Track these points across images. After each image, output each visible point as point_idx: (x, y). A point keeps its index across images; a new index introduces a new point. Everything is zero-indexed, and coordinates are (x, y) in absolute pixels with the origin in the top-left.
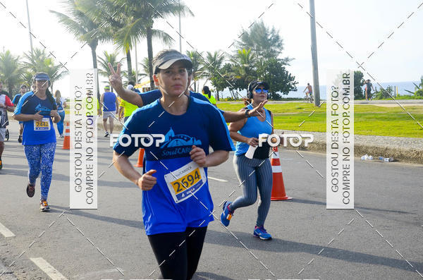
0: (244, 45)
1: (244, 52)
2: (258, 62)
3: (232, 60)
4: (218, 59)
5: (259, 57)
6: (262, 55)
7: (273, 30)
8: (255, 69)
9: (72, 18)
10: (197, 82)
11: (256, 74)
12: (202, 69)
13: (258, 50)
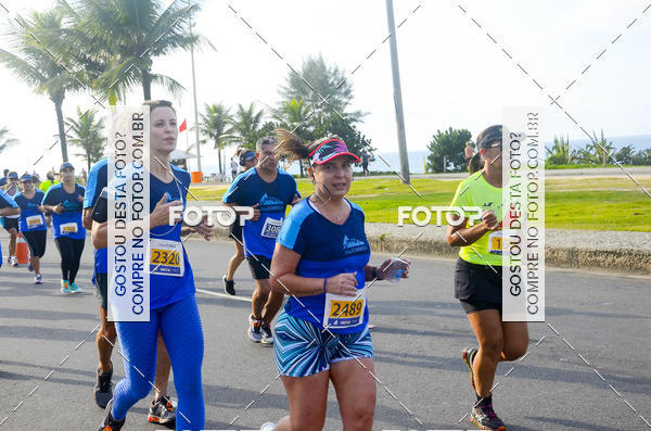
0: (292, 93)
1: (294, 103)
2: (315, 119)
3: (275, 117)
4: (254, 115)
5: (316, 111)
6: (321, 107)
7: (336, 71)
8: (311, 129)
9: (22, 56)
10: (222, 152)
11: (312, 137)
12: (230, 131)
13: (315, 99)
